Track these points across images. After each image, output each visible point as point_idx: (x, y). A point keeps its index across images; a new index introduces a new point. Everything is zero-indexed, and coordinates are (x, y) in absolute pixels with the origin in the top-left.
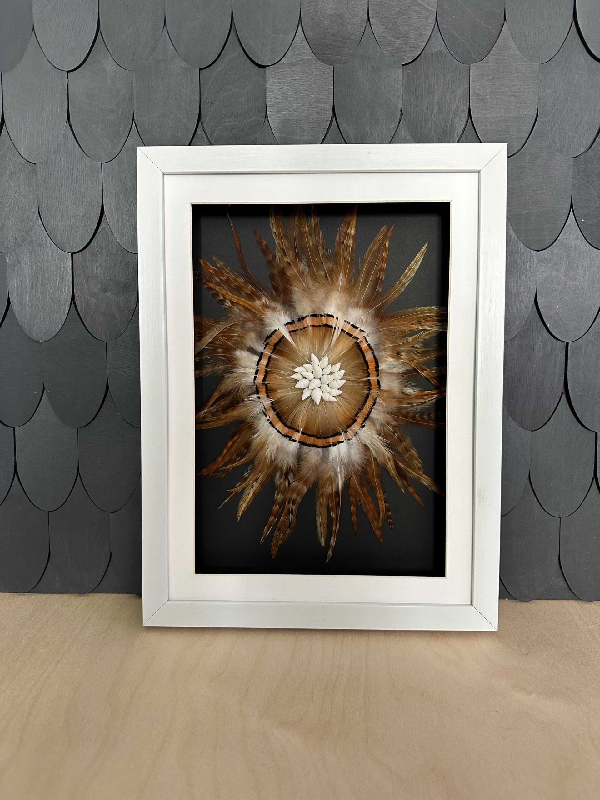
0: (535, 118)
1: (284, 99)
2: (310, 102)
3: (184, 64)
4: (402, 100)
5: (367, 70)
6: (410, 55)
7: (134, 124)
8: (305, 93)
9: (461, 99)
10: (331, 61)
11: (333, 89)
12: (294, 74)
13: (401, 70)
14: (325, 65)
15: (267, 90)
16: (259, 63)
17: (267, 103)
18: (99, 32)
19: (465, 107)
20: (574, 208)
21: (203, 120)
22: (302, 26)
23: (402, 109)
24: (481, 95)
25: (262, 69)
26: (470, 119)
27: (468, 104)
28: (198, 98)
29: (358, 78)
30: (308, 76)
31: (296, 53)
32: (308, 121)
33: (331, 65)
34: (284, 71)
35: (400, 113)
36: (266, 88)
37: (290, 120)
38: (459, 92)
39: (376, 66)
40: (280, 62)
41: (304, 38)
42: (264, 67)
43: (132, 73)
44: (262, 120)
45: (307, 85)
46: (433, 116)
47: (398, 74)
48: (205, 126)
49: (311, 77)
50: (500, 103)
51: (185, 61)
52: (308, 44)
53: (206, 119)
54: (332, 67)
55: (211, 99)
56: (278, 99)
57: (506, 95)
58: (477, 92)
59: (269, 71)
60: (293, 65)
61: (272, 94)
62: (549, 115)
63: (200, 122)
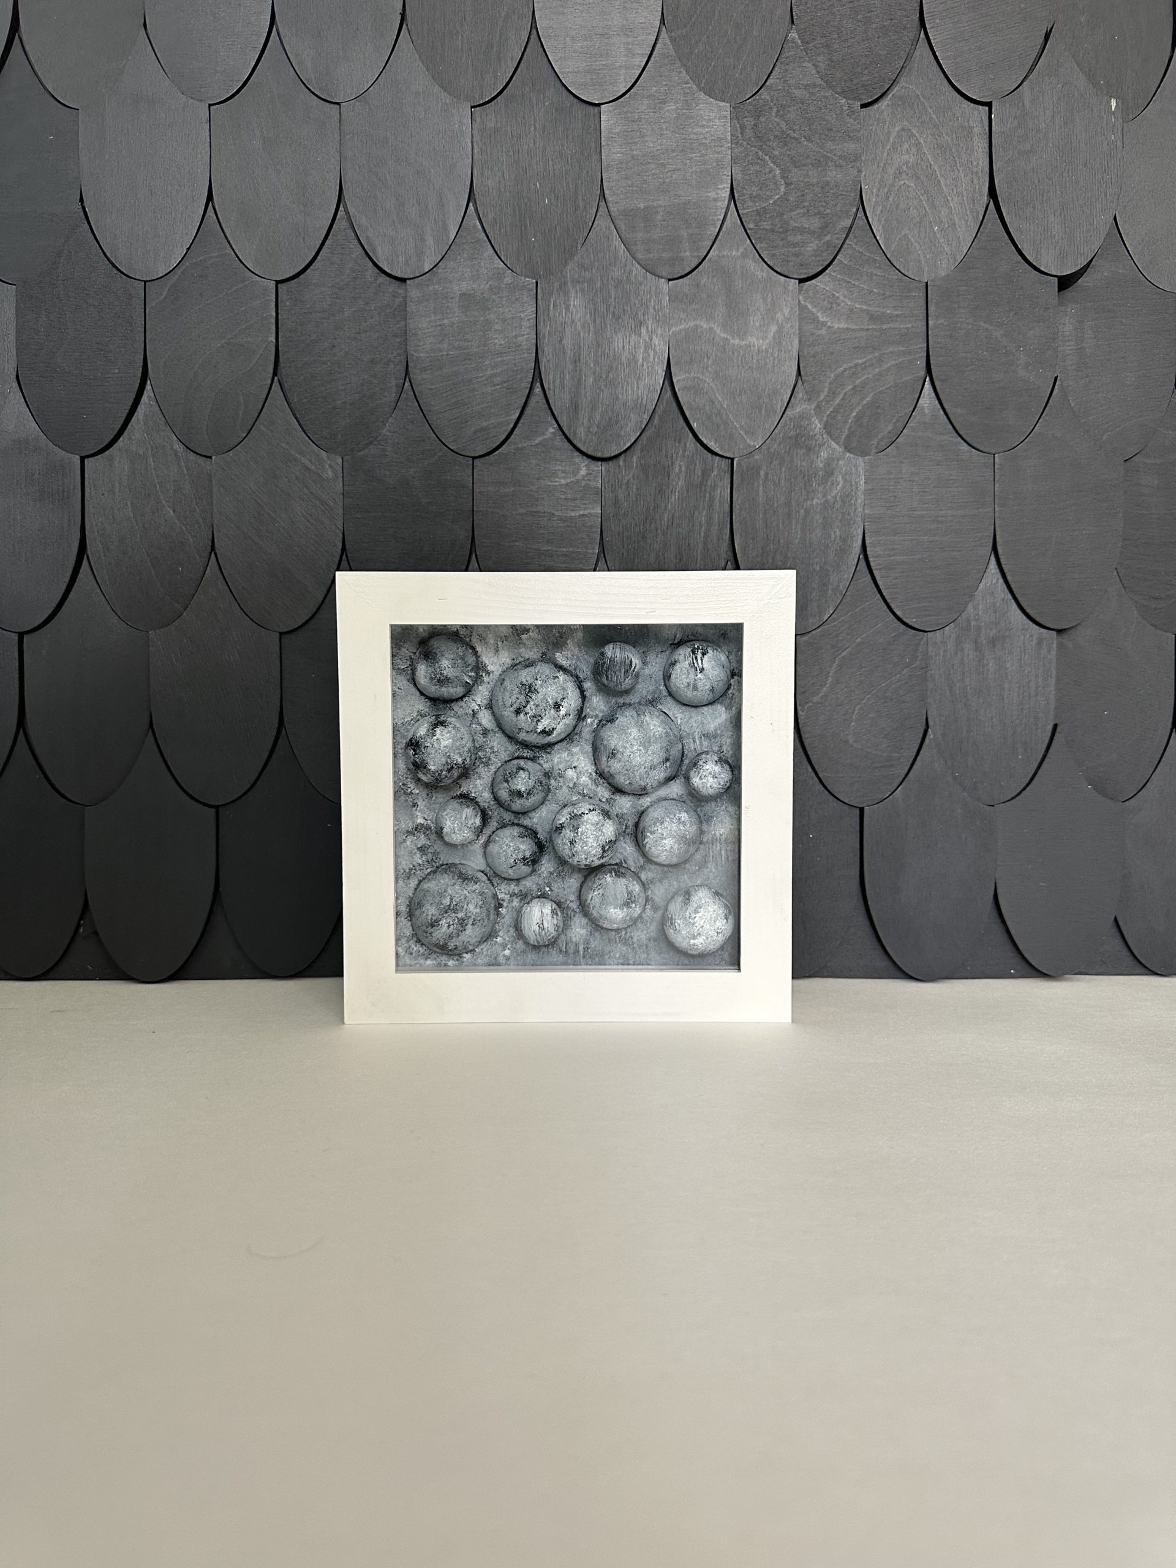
0: (657, 30)
19: (525, 12)
20: (736, 199)
23: (404, 8)
26: (534, 31)
35: (399, 16)
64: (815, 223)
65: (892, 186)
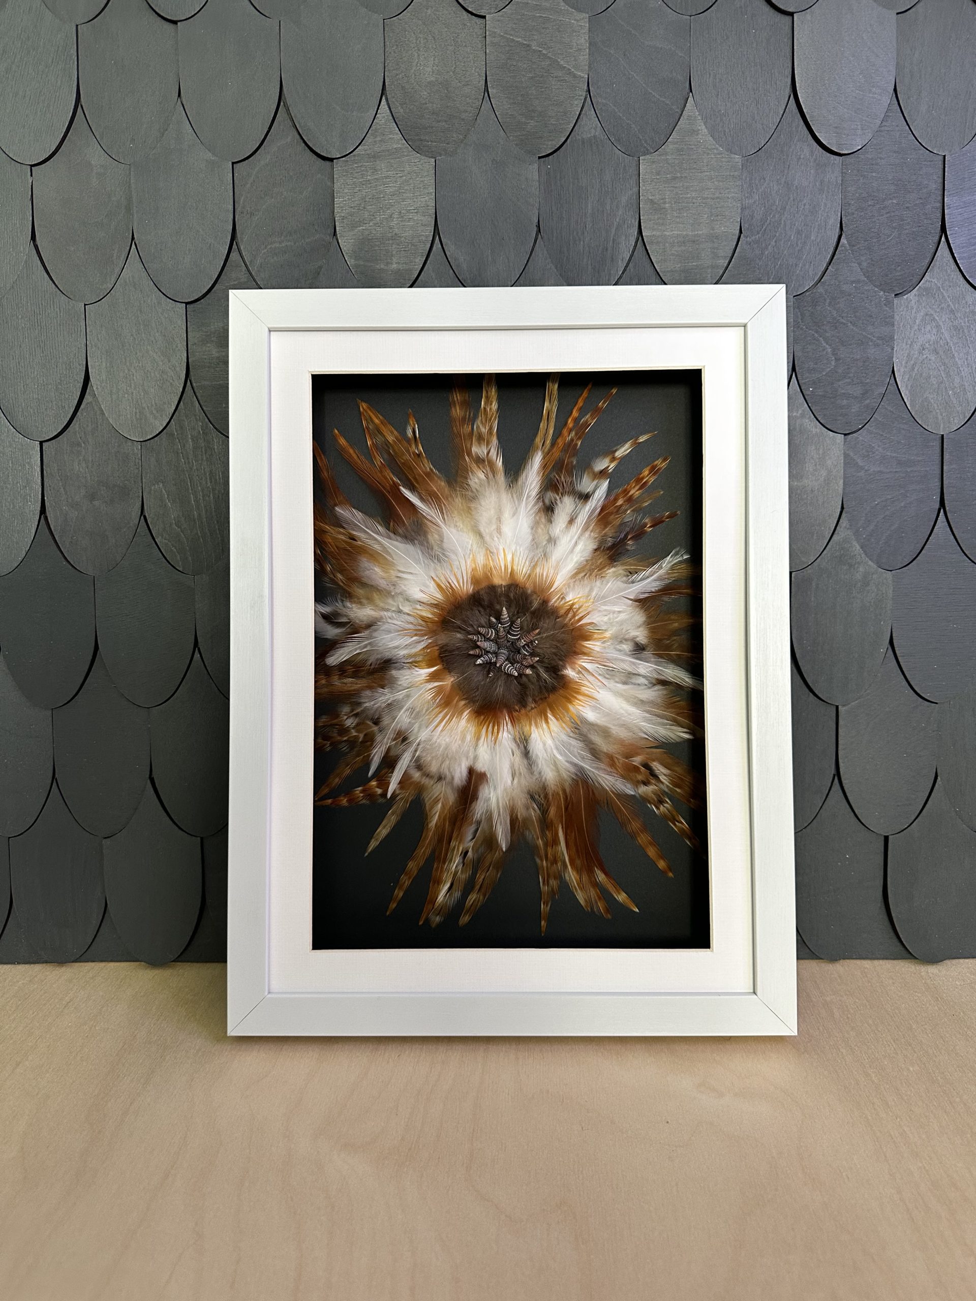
0: (737, 237)
1: (361, 208)
2: (400, 212)
3: (209, 156)
4: (539, 209)
5: (485, 165)
6: (550, 143)
7: (133, 246)
8: (393, 200)
9: (627, 208)
10: (432, 152)
11: (434, 194)
12: (376, 170)
13: (536, 166)
14: (423, 158)
15: (335, 194)
16: (322, 154)
17: (335, 213)
18: (80, 106)
19: (633, 221)
20: (797, 371)
21: (239, 239)
22: (387, 100)
23: (539, 224)
24: (656, 203)
25: (328, 163)
26: (640, 238)
27: (638, 216)
28: (231, 207)
29: (471, 177)
30: (397, 174)
31: (378, 139)
32: (398, 241)
33: (432, 157)
34: (361, 166)
35: (535, 229)
36: (334, 190)
37: (372, 239)
38: (624, 199)
39: (499, 159)
40: (354, 153)
41: (391, 118)
42: (331, 160)
43: (130, 169)
44: (328, 238)
45: (395, 187)
46: (586, 233)
47: (532, 171)
48: (242, 248)
49: (401, 175)
50: (685, 214)
51: (209, 150)
52: (395, 126)
53: (244, 239)
54: (433, 160)
55: (251, 208)
56: (351, 207)
57: (694, 203)
58: (650, 198)
59: (338, 166)
60: (375, 157)
61: (343, 201)
62: (758, 233)
63: (235, 243)
64: (857, 391)
65: (917, 359)
